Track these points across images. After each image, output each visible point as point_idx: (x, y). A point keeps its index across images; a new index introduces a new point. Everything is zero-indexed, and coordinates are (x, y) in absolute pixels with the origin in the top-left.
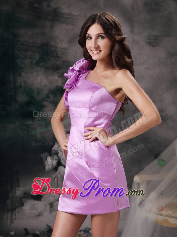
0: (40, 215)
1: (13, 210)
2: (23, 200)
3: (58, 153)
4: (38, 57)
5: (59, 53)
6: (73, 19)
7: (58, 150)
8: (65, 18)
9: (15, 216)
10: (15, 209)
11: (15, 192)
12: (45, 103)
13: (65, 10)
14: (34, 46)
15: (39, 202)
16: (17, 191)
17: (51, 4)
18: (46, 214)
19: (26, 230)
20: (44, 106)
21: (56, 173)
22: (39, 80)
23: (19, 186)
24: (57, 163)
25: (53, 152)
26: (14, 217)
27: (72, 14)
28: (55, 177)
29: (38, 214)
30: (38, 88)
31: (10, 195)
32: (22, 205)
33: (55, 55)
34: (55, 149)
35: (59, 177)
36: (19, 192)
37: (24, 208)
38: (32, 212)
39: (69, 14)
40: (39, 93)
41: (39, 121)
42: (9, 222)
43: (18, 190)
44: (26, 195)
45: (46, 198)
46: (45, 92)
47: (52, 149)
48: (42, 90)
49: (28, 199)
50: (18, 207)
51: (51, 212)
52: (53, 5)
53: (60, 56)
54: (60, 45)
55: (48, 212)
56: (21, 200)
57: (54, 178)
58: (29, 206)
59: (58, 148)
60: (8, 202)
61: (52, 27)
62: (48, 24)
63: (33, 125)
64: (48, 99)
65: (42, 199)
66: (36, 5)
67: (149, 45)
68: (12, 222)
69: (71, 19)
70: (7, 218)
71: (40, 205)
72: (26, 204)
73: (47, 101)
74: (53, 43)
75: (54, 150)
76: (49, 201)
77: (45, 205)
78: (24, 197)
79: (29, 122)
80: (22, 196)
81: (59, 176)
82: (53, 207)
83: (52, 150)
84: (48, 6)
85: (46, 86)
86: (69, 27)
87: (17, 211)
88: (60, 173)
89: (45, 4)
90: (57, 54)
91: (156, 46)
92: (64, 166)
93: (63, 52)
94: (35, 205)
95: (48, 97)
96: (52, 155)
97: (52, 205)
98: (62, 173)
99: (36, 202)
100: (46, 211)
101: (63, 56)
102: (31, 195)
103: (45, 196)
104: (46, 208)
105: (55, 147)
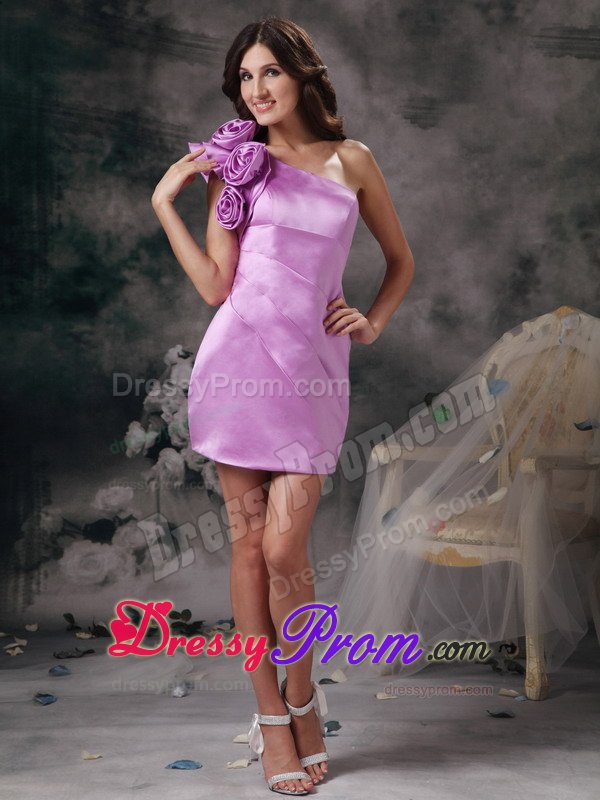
0: (106, 582)
1: (31, 568)
2: (61, 540)
3: (162, 412)
4: (108, 147)
5: (168, 138)
6: (206, 48)
7: (160, 405)
8: (187, 45)
9: (38, 583)
10: (36, 566)
11: (39, 517)
12: (127, 274)
13: (186, 24)
14: (100, 119)
15: (106, 546)
16: (43, 515)
17: (146, 8)
18: (126, 578)
19: (69, 617)
20: (123, 283)
21: (154, 467)
22: (111, 211)
23: (48, 502)
24: (158, 439)
25: (146, 408)
26: (34, 587)
27: (203, 37)
28: (152, 479)
29: (101, 579)
30: (108, 233)
31: (25, 527)
32: (58, 554)
33: (157, 143)
34: (153, 401)
35: (161, 478)
36: (49, 519)
37: (62, 562)
38: (86, 573)
39: (196, 36)
40: (110, 246)
41: (108, 322)
42: (20, 599)
43: (47, 514)
44: (68, 528)
45: (126, 534)
46: (128, 243)
47: (143, 400)
48: (119, 239)
49: (74, 537)
50: (46, 559)
51: (138, 573)
52: (154, 10)
53: (170, 145)
54: (170, 118)
55: (129, 574)
56: (54, 542)
57: (148, 482)
58: (78, 557)
59: (159, 397)
60: (19, 546)
61: (149, 68)
62: (139, 59)
63: (91, 333)
64: (135, 263)
65: (115, 539)
66: (107, 9)
67: (412, 123)
68: (29, 602)
69: (201, 47)
70: (16, 590)
71: (107, 556)
72: (67, 553)
73: (131, 268)
74: (151, 111)
75: (149, 404)
76: (132, 544)
77: (123, 557)
78: (63, 533)
79: (82, 327)
80: (59, 530)
81: (162, 475)
82: (145, 562)
83: (145, 403)
84: (141, 11)
85: (131, 227)
86: (197, 69)
87: (42, 571)
88: (165, 467)
89: (131, 9)
90: (161, 140)
91: (431, 125)
92: (178, 449)
93: (177, 136)
94: (92, 554)
95: (135, 256)
96: (144, 417)
97: (140, 554)
98: (169, 467)
99: (96, 547)
100: (126, 571)
101: (178, 147)
102: (83, 526)
103: (123, 531)
104: (126, 561)
105: (154, 395)
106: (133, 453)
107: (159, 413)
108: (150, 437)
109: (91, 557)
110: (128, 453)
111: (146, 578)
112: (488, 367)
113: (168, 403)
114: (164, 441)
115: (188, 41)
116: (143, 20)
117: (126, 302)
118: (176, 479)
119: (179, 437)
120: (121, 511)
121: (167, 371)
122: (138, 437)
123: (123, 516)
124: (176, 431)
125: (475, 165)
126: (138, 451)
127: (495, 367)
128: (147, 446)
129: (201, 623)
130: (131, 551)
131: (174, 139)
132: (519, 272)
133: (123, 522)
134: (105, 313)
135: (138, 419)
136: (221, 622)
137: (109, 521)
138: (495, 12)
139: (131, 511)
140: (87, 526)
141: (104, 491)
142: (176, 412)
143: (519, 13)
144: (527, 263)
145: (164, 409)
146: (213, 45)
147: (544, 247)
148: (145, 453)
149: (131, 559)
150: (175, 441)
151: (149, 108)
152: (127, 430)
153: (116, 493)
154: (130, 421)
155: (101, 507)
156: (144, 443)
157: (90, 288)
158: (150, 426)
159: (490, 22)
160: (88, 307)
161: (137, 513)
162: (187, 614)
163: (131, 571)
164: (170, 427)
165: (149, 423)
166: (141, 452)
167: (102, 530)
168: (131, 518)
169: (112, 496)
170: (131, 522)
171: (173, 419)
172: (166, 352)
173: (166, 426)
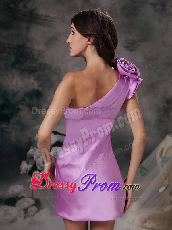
0: (13, 221)
3: (34, 158)
4: (13, 58)
5: (35, 55)
6: (50, 21)
7: (33, 155)
8: (42, 19)
12: (20, 106)
13: (42, 12)
14: (10, 48)
15: (13, 207)
17: (27, 5)
18: (20, 220)
20: (19, 109)
21: (31, 178)
22: (14, 83)
24: (32, 167)
25: (28, 156)
27: (48, 16)
29: (11, 220)
30: (13, 91)
33: (31, 57)
34: (30, 153)
38: (6, 218)
39: (46, 16)
40: (14, 96)
41: (14, 124)
45: (21, 203)
46: (21, 95)
47: (27, 153)
48: (17, 93)
49: (1, 204)
51: (25, 217)
52: (30, 6)
53: (36, 58)
54: (36, 47)
58: (2, 212)
59: (33, 152)
61: (28, 28)
62: (24, 25)
63: (7, 128)
64: (24, 103)
65: (16, 205)
66: (12, 6)
67: (127, 49)
69: (48, 21)
71: (14, 211)
73: (22, 104)
74: (29, 45)
75: (29, 154)
76: (23, 206)
77: (20, 211)
79: (4, 126)
82: (28, 213)
83: (27, 154)
84: (25, 7)
85: (21, 89)
86: (46, 29)
89: (21, 5)
90: (33, 56)
91: (134, 50)
92: (40, 171)
93: (39, 54)
94: (8, 210)
95: (23, 100)
96: (27, 160)
97: (26, 210)
99: (10, 208)
100: (21, 217)
101: (39, 58)
102: (5, 200)
103: (19, 202)
104: (20, 213)
105: (31, 151)
106: (23, 173)
107: (33, 158)
108: (30, 166)
109: (8, 212)
110: (21, 173)
111: (29, 220)
112: (160, 149)
113: (36, 154)
114: (34, 168)
116: (26, 10)
117: (20, 117)
119: (40, 166)
120: (19, 194)
121: (36, 142)
122: (25, 166)
123: (19, 196)
124: (39, 164)
125: (150, 65)
126: (25, 172)
127: (163, 149)
128: (28, 170)
130: (23, 209)
132: (166, 105)
133: (20, 198)
134: (12, 121)
135: (25, 160)
137: (14, 198)
138: (158, 7)
139: (22, 194)
140: (6, 200)
142: (39, 157)
143: (167, 7)
145: (35, 156)
146: (52, 20)
148: (28, 173)
149: (23, 212)
150: (39, 168)
152: (21, 164)
153: (17, 188)
154: (22, 161)
155: (11, 193)
156: (27, 169)
157: (6, 112)
158: (30, 163)
159: (156, 11)
160: (6, 119)
161: (25, 195)
163: (23, 217)
164: (37, 163)
165: (29, 161)
166: (26, 172)
167: (12, 201)
168: (22, 197)
169: (15, 189)
170: (22, 199)
171: (38, 160)
172: (36, 135)
173: (35, 162)
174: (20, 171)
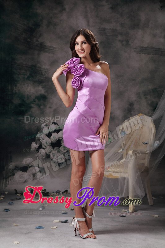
0: (25, 182)
1: (7, 178)
4: (28, 74)
5: (43, 72)
6: (53, 50)
7: (40, 138)
8: (48, 49)
9: (9, 182)
10: (8, 178)
11: (9, 165)
12: (32, 105)
13: (48, 44)
14: (26, 67)
15: (26, 173)
16: (10, 165)
17: (38, 40)
19: (16, 190)
20: (31, 107)
21: (38, 153)
22: (29, 89)
23: (12, 162)
24: (39, 146)
25: (36, 139)
26: (7, 183)
27: (52, 47)
28: (37, 156)
29: (24, 181)
30: (28, 95)
31: (5, 168)
32: (14, 174)
33: (40, 73)
35: (40, 156)
36: (12, 166)
37: (14, 176)
38: (20, 179)
39: (50, 47)
40: (28, 98)
42: (4, 186)
43: (11, 165)
46: (33, 97)
48: (30, 96)
49: (18, 170)
50: (11, 176)
51: (33, 180)
52: (40, 40)
53: (43, 74)
54: (44, 67)
55: (31, 180)
56: (13, 172)
57: (37, 157)
58: (19, 176)
59: (40, 136)
60: (4, 172)
61: (39, 54)
62: (36, 52)
63: (23, 120)
64: (34, 103)
65: (28, 171)
66: (29, 40)
68: (6, 186)
69: (51, 49)
70: (3, 183)
71: (26, 175)
72: (16, 174)
73: (33, 104)
74: (39, 65)
75: (37, 137)
76: (32, 172)
77: (30, 176)
78: (15, 169)
79: (21, 118)
80: (14, 168)
81: (40, 155)
82: (35, 177)
84: (37, 41)
85: (33, 93)
86: (51, 55)
87: (9, 179)
88: (41, 153)
89: (35, 40)
90: (41, 72)
92: (44, 149)
93: (45, 71)
94: (22, 175)
95: (34, 101)
96: (36, 141)
97: (34, 175)
98: (42, 153)
99: (23, 173)
100: (30, 179)
101: (45, 74)
102: (20, 168)
103: (30, 169)
105: (38, 135)
108: (38, 145)
109: (22, 176)
111: (35, 181)
113: (42, 137)
115: (48, 48)
116: (38, 43)
117: (32, 112)
118: (43, 156)
119: (44, 146)
120: (30, 164)
121: (42, 129)
122: (34, 145)
123: (30, 165)
124: (43, 144)
125: (119, 80)
126: (34, 149)
129: (49, 192)
130: (32, 174)
131: (45, 72)
132: (129, 106)
133: (30, 167)
135: (34, 141)
136: (54, 192)
137: (26, 166)
138: (124, 43)
139: (32, 164)
140: (21, 168)
141: (25, 159)
143: (130, 43)
144: (131, 104)
145: (41, 139)
146: (54, 49)
147: (136, 100)
148: (36, 150)
149: (32, 176)
150: (43, 147)
151: (38, 64)
152: (31, 144)
153: (28, 160)
154: (32, 142)
155: (24, 163)
156: (36, 147)
157: (23, 108)
159: (123, 45)
160: (22, 113)
162: (45, 190)
163: (32, 179)
164: (42, 143)
167: (25, 169)
168: (32, 166)
169: (27, 161)
171: (43, 141)
172: (42, 125)
173: (41, 143)
174: (31, 148)
